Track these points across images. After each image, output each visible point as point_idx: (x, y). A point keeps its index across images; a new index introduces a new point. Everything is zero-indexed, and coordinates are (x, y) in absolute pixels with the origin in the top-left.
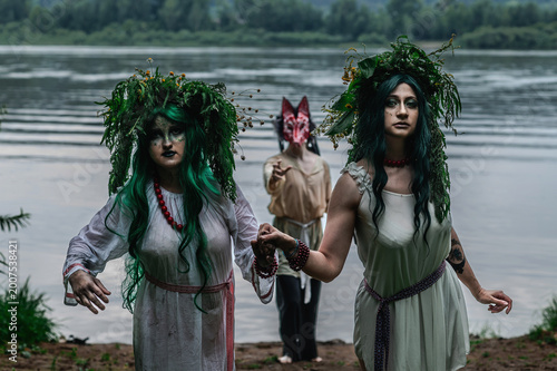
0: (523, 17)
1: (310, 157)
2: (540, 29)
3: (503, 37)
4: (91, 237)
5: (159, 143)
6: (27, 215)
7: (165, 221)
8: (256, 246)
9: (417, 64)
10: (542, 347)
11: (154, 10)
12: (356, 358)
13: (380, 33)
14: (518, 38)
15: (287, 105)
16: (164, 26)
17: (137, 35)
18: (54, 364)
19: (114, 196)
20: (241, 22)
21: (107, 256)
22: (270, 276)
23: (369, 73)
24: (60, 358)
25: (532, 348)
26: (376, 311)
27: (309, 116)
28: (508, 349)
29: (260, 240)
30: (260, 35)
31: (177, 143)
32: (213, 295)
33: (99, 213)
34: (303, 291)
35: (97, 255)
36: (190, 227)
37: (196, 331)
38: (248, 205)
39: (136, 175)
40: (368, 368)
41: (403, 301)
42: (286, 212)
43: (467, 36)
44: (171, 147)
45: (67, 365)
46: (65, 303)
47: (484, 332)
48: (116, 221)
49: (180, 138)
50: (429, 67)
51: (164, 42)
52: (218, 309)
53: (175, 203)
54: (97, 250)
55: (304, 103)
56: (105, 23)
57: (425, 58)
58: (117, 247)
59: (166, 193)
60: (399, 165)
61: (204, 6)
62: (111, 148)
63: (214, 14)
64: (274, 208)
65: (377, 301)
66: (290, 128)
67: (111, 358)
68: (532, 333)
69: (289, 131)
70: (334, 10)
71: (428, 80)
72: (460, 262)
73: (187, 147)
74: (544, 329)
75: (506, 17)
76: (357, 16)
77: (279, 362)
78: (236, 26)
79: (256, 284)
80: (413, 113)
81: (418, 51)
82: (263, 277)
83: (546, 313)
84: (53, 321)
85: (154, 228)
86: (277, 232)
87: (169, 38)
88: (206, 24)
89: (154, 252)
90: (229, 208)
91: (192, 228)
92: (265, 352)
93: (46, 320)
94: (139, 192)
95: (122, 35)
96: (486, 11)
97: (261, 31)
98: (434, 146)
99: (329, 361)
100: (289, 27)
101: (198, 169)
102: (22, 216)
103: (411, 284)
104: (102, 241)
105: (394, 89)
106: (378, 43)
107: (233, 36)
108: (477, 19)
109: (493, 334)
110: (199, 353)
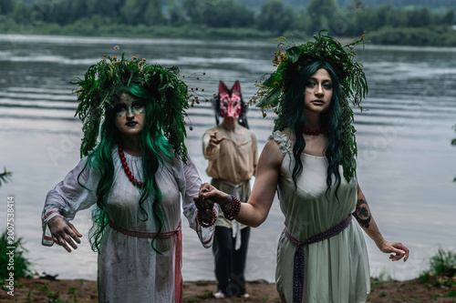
0: (419, 20)
1: (240, 131)
2: (432, 29)
3: (402, 35)
4: (65, 190)
5: (123, 114)
6: (10, 173)
7: (127, 179)
8: (198, 201)
9: (334, 53)
10: (429, 288)
11: (117, 7)
12: (277, 295)
13: (301, 30)
14: (413, 37)
15: (223, 87)
16: (124, 21)
17: (102, 28)
18: (29, 295)
19: (85, 158)
20: (188, 19)
21: (78, 206)
22: (210, 225)
23: (295, 59)
24: (34, 291)
25: (421, 289)
26: (294, 252)
27: (240, 96)
28: (401, 290)
29: (201, 196)
30: (203, 30)
31: (138, 115)
32: (165, 240)
33: (72, 171)
34: (234, 240)
35: (69, 205)
36: (148, 184)
37: (151, 270)
38: (194, 167)
39: (104, 141)
40: (287, 300)
41: (315, 245)
42: (220, 175)
43: (373, 34)
44: (133, 118)
45: (40, 297)
46: (43, 244)
47: (382, 276)
48: (86, 178)
49: (141, 111)
50: (344, 57)
51: (125, 34)
52: (168, 252)
53: (135, 164)
54: (69, 201)
55: (237, 86)
56: (76, 18)
57: (341, 49)
58: (86, 200)
59: (128, 156)
60: (315, 133)
61: (157, 5)
62: (83, 120)
63: (166, 12)
64: (211, 171)
65: (294, 244)
66: (226, 105)
67: (76, 292)
68: (421, 277)
69: (225, 108)
70: (264, 10)
71: (342, 66)
72: (367, 218)
73: (146, 118)
74: (431, 274)
75: (404, 19)
76: (283, 16)
77: (214, 297)
78: (184, 22)
79: (199, 232)
80: (328, 93)
81: (335, 43)
82: (204, 226)
83: (433, 261)
84: (29, 261)
85: (118, 185)
86: (215, 190)
87: (128, 31)
88: (159, 20)
89: (118, 204)
90: (179, 169)
91: (150, 185)
92: (202, 288)
93: (23, 260)
94: (106, 155)
95: (90, 27)
96: (388, 14)
97: (204, 26)
98: (344, 120)
99: (254, 297)
100: (227, 24)
101: (155, 137)
102: (5, 174)
103: (323, 230)
104: (74, 194)
105: (314, 73)
106: (300, 38)
107: (181, 30)
108: (381, 20)
109: (389, 277)
110: (153, 288)
